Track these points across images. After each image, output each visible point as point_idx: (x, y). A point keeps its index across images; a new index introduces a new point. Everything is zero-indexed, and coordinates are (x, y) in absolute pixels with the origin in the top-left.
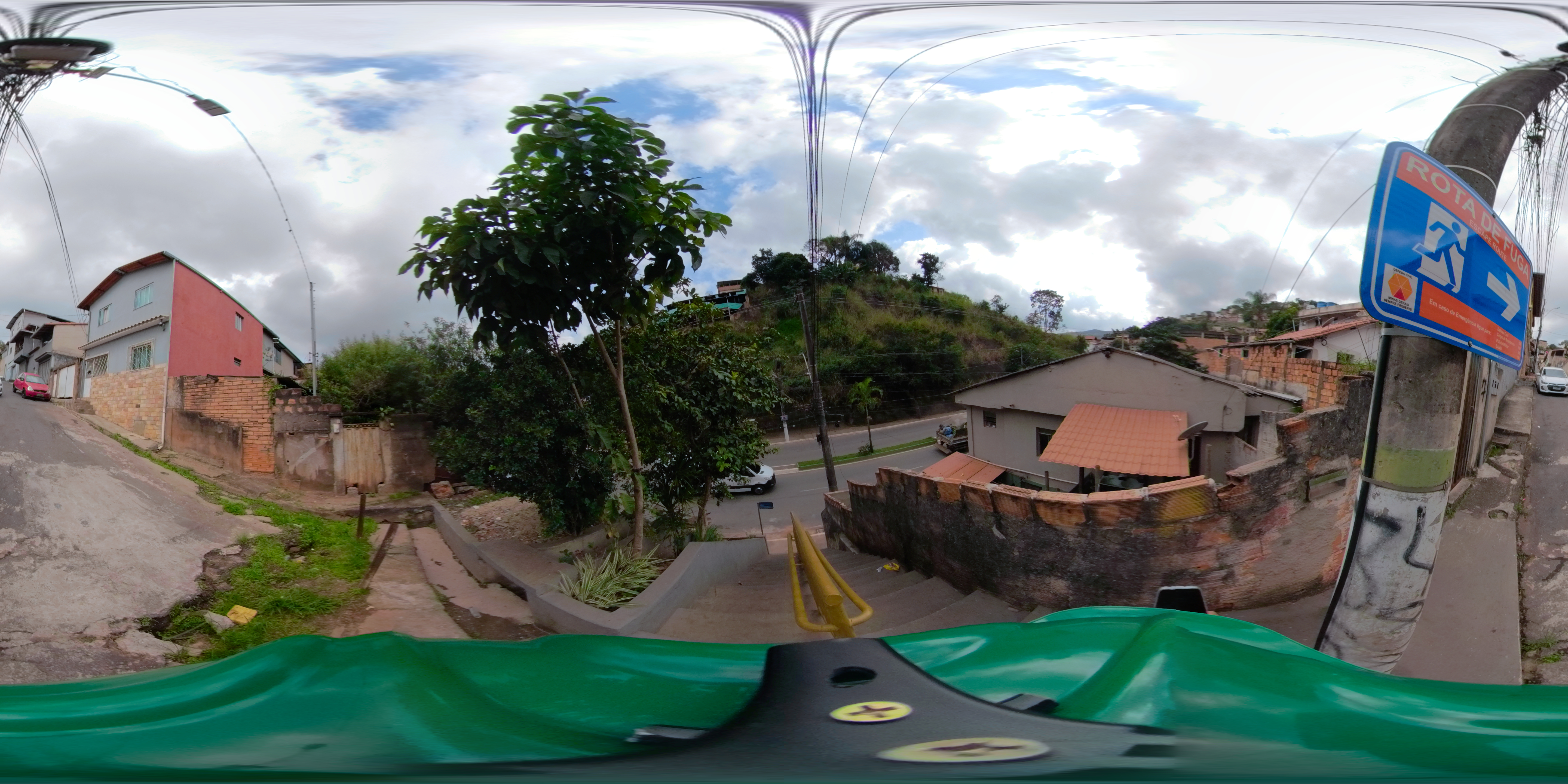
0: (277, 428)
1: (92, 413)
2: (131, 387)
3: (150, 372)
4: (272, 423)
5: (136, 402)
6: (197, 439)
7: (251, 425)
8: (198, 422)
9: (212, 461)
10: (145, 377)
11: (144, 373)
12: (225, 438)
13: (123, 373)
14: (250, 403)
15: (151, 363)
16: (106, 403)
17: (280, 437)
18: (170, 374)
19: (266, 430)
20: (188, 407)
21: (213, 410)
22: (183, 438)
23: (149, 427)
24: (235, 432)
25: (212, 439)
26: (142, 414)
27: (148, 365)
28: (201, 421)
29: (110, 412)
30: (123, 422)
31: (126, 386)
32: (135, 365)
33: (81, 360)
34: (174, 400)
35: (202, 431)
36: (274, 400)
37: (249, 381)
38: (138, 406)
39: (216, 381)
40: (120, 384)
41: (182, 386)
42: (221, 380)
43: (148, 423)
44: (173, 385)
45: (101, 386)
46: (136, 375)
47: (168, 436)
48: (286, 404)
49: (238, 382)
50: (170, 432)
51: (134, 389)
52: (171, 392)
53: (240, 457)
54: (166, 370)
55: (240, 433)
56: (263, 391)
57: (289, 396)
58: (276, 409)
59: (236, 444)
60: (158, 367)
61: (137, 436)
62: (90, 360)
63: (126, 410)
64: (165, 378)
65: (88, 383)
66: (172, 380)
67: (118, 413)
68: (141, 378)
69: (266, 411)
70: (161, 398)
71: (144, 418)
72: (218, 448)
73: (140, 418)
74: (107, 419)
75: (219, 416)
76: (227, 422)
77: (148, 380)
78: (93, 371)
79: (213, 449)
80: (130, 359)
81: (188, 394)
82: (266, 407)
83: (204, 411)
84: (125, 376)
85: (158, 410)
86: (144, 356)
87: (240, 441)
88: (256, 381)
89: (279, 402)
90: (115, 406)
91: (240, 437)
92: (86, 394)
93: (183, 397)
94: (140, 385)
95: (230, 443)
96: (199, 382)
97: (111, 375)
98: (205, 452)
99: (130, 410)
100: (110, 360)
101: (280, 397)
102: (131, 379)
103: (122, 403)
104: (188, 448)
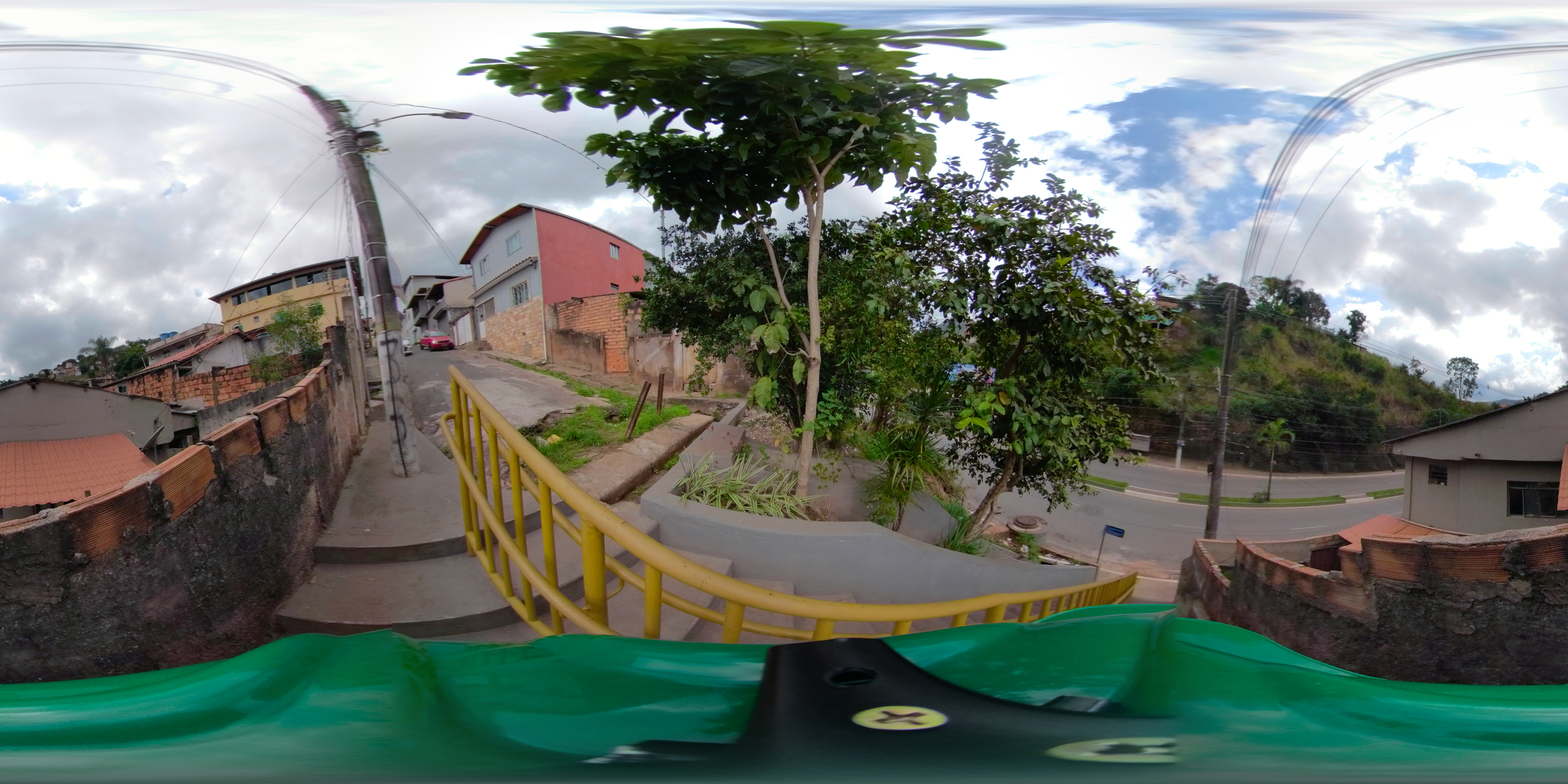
0: (629, 333)
1: (490, 349)
2: (516, 320)
3: (529, 304)
4: (626, 330)
5: (522, 331)
6: (571, 351)
7: (610, 333)
8: (570, 337)
9: (583, 367)
10: (527, 309)
11: (525, 306)
12: (591, 346)
13: (508, 310)
14: (609, 315)
15: (529, 297)
16: (499, 338)
17: (632, 340)
18: (545, 302)
19: (622, 337)
20: (562, 326)
21: (581, 326)
22: (561, 352)
23: (535, 349)
24: (598, 340)
25: (582, 349)
26: (528, 339)
27: (527, 299)
28: (572, 336)
29: (504, 344)
30: (515, 350)
31: (513, 320)
32: (518, 300)
33: (473, 307)
34: (551, 323)
35: (574, 344)
36: (626, 311)
37: (607, 298)
38: (524, 334)
39: (582, 302)
40: (508, 319)
41: (556, 311)
42: (585, 300)
43: (534, 345)
44: (549, 311)
45: (494, 325)
46: (519, 309)
47: (550, 353)
48: (636, 313)
49: (598, 300)
50: (551, 350)
51: (519, 321)
52: (548, 317)
53: (602, 360)
54: (542, 300)
55: (602, 340)
56: (619, 305)
57: (638, 306)
58: (629, 318)
59: (599, 350)
60: (535, 299)
61: (526, 358)
62: (480, 306)
63: (516, 340)
64: (542, 307)
65: (482, 325)
66: (547, 308)
67: (510, 344)
68: (524, 310)
69: (621, 321)
70: (541, 323)
71: (530, 343)
72: (586, 356)
73: (527, 342)
74: (502, 351)
75: (586, 330)
76: (593, 334)
77: (529, 311)
78: (484, 314)
79: (583, 357)
80: (512, 298)
81: (561, 316)
82: (621, 317)
83: (575, 328)
84: (510, 313)
85: (539, 333)
86: (524, 293)
87: (601, 347)
88: (613, 297)
89: (630, 312)
90: (507, 339)
91: (602, 344)
92: (483, 335)
93: (558, 319)
94: (524, 317)
95: (595, 350)
96: (568, 305)
97: (499, 314)
98: (578, 360)
99: (519, 338)
100: (497, 302)
101: (631, 308)
102: (515, 313)
103: (511, 334)
104: (565, 360)
